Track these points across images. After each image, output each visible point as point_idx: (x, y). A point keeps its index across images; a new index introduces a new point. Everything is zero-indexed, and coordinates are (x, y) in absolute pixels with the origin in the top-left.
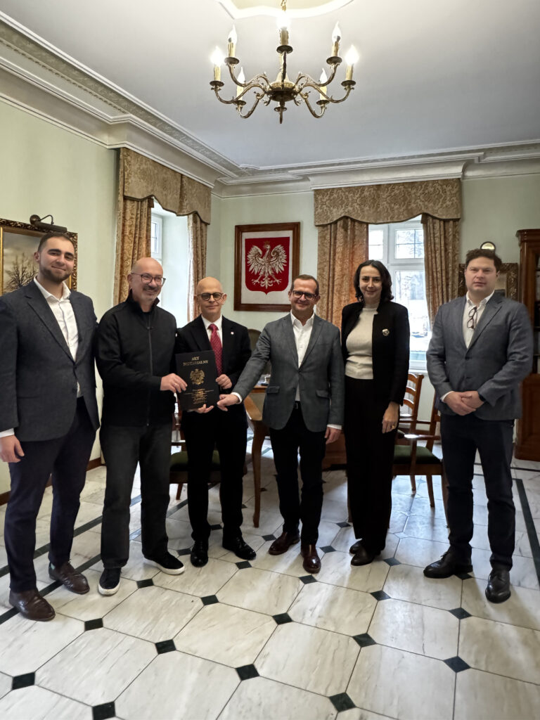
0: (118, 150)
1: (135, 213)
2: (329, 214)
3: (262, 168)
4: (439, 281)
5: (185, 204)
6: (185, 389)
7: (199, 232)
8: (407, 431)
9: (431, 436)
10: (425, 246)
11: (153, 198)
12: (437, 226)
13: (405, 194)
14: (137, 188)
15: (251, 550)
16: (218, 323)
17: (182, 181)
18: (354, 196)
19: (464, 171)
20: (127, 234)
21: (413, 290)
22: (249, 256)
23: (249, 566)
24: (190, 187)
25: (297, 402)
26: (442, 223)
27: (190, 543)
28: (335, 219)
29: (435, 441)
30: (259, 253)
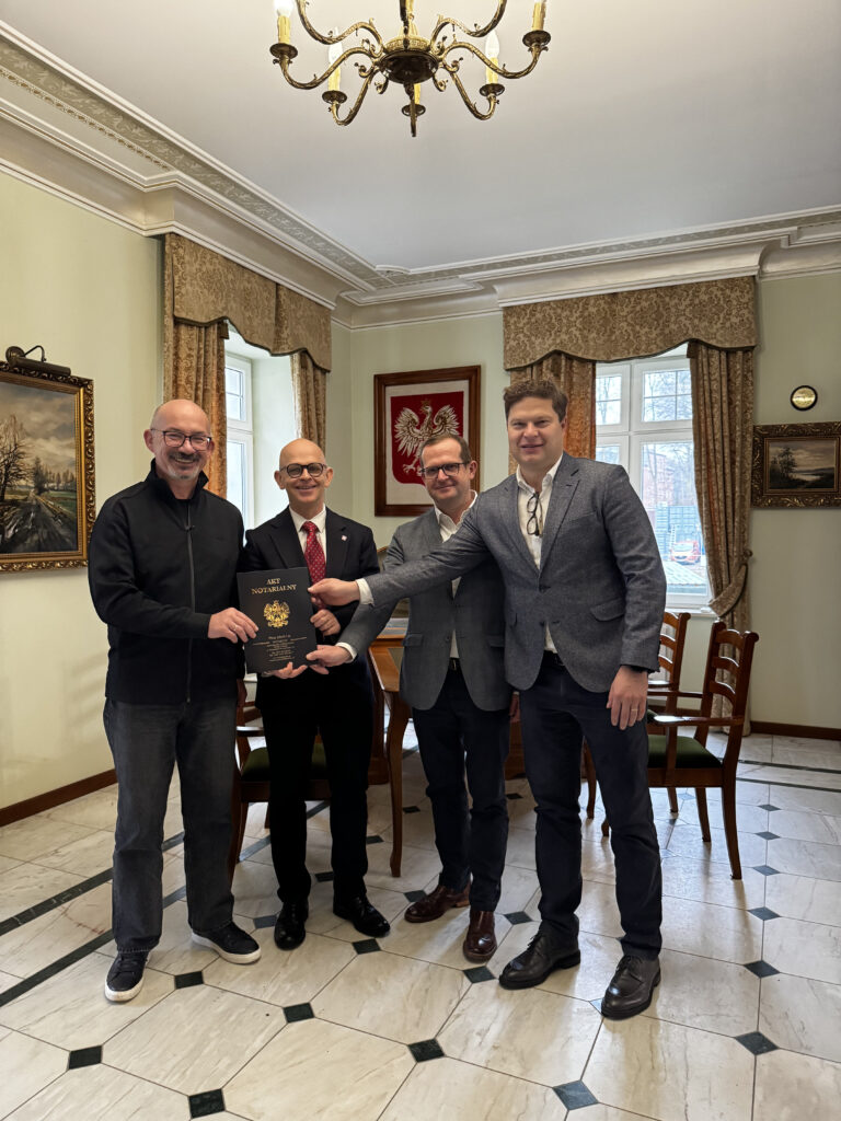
0: (161, 238)
1: (195, 345)
2: (528, 348)
3: (413, 271)
4: (719, 456)
5: (284, 335)
6: (254, 636)
7: (311, 385)
8: (661, 710)
9: (705, 719)
10: (693, 397)
11: (227, 321)
12: (715, 360)
13: (659, 307)
14: (198, 306)
15: (381, 919)
16: (319, 520)
17: (278, 296)
18: (572, 315)
19: (762, 262)
20: (183, 383)
21: (676, 490)
22: (398, 426)
23: (377, 948)
24: (293, 307)
25: (455, 659)
26: (723, 356)
27: (274, 907)
28: (538, 357)
29: (711, 727)
30: (413, 420)
